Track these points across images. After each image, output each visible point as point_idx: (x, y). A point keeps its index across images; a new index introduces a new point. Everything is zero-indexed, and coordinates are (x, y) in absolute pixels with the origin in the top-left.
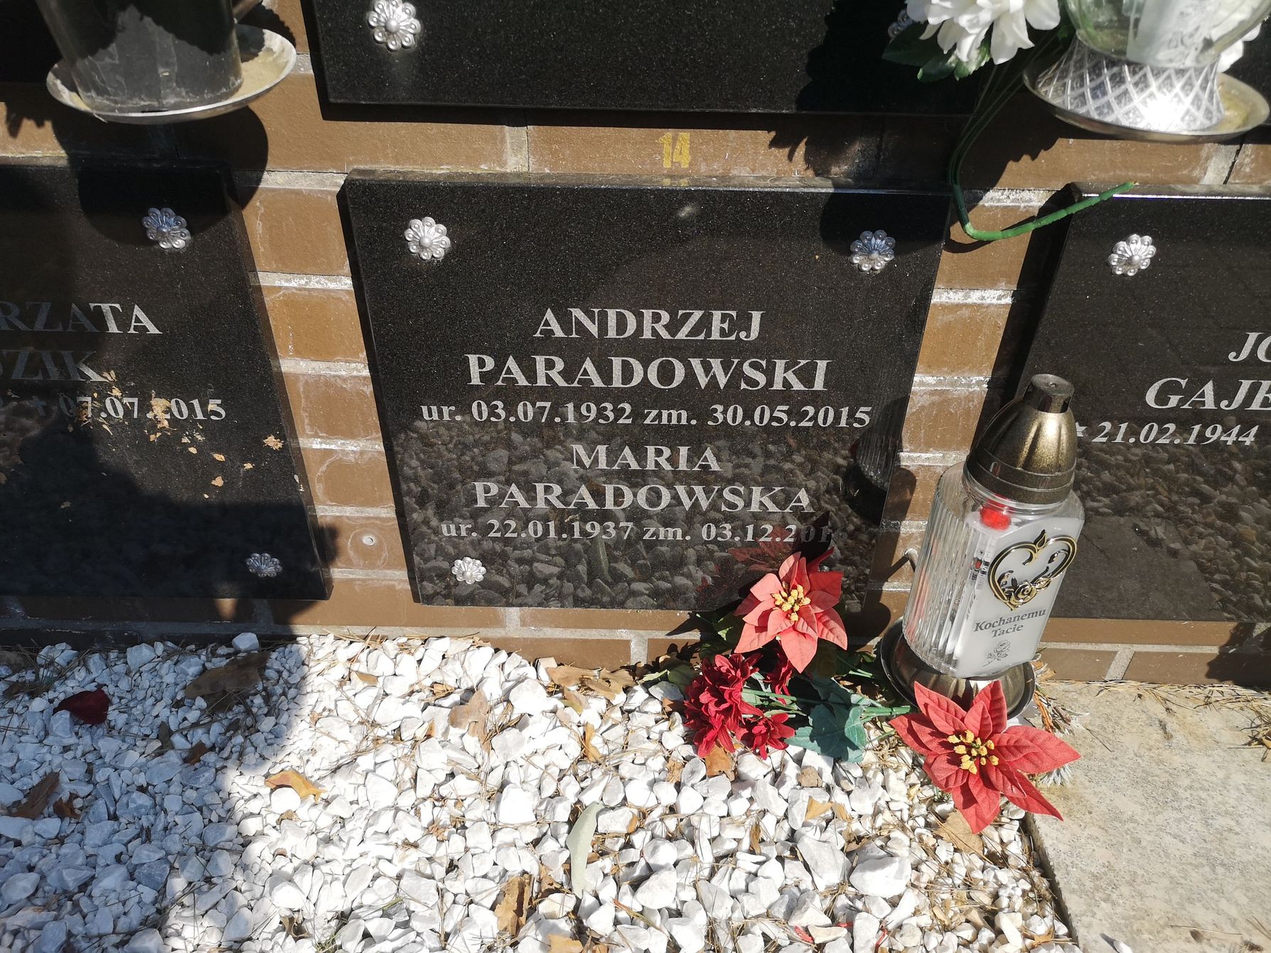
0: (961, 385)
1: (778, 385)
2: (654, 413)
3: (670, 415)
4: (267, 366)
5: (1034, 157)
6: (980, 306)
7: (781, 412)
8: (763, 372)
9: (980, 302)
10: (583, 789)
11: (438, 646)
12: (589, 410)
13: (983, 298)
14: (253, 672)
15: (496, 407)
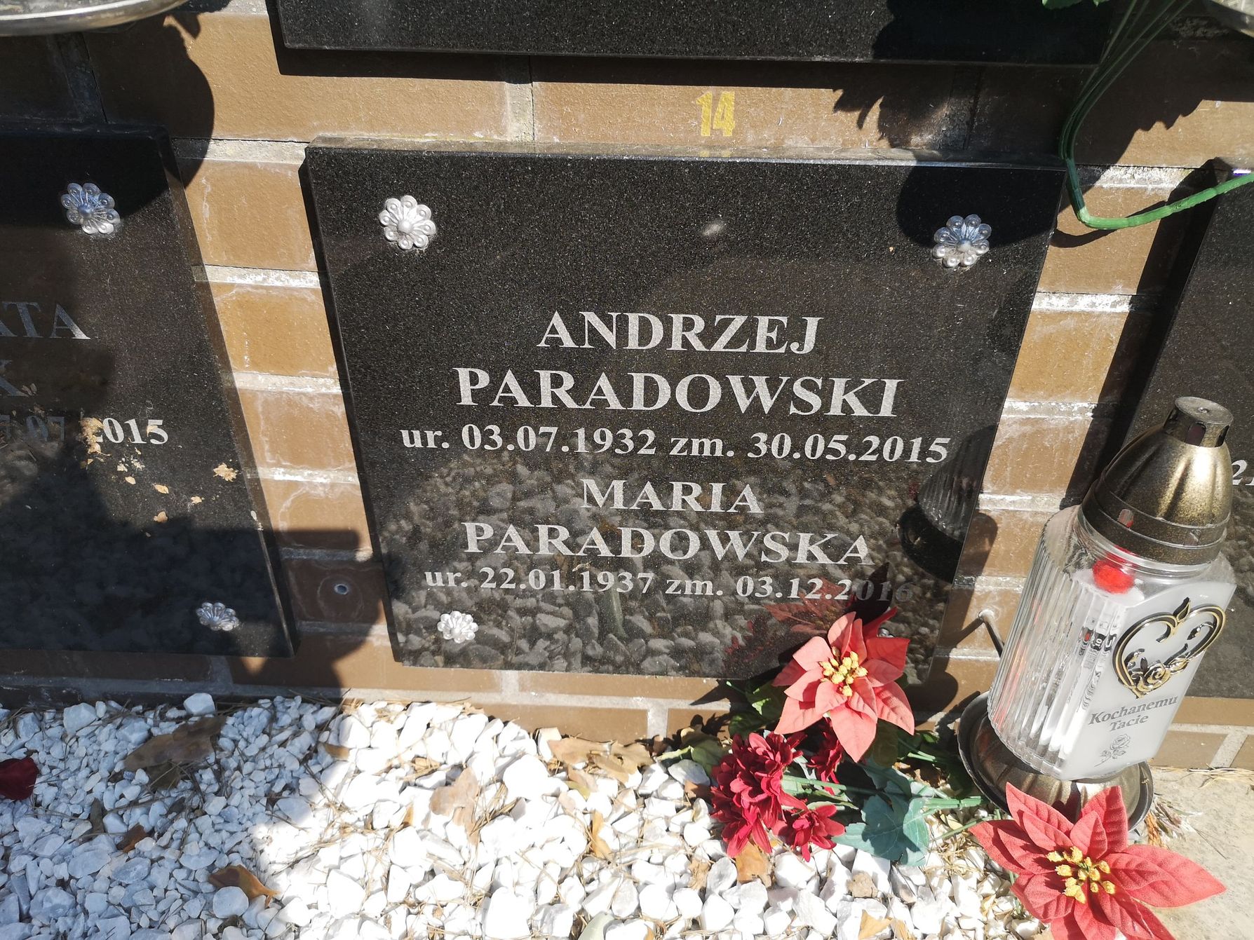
0: (1060, 413)
1: (836, 410)
2: (683, 441)
3: (702, 445)
4: (215, 379)
5: (1169, 125)
6: (1089, 314)
7: (838, 443)
8: (818, 393)
9: (1089, 309)
10: (588, 894)
11: (421, 714)
12: (603, 438)
13: (1093, 304)
14: (205, 740)
15: (492, 432)
